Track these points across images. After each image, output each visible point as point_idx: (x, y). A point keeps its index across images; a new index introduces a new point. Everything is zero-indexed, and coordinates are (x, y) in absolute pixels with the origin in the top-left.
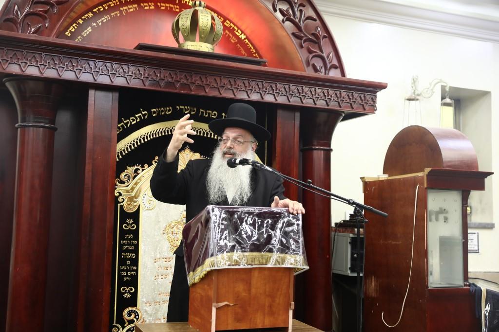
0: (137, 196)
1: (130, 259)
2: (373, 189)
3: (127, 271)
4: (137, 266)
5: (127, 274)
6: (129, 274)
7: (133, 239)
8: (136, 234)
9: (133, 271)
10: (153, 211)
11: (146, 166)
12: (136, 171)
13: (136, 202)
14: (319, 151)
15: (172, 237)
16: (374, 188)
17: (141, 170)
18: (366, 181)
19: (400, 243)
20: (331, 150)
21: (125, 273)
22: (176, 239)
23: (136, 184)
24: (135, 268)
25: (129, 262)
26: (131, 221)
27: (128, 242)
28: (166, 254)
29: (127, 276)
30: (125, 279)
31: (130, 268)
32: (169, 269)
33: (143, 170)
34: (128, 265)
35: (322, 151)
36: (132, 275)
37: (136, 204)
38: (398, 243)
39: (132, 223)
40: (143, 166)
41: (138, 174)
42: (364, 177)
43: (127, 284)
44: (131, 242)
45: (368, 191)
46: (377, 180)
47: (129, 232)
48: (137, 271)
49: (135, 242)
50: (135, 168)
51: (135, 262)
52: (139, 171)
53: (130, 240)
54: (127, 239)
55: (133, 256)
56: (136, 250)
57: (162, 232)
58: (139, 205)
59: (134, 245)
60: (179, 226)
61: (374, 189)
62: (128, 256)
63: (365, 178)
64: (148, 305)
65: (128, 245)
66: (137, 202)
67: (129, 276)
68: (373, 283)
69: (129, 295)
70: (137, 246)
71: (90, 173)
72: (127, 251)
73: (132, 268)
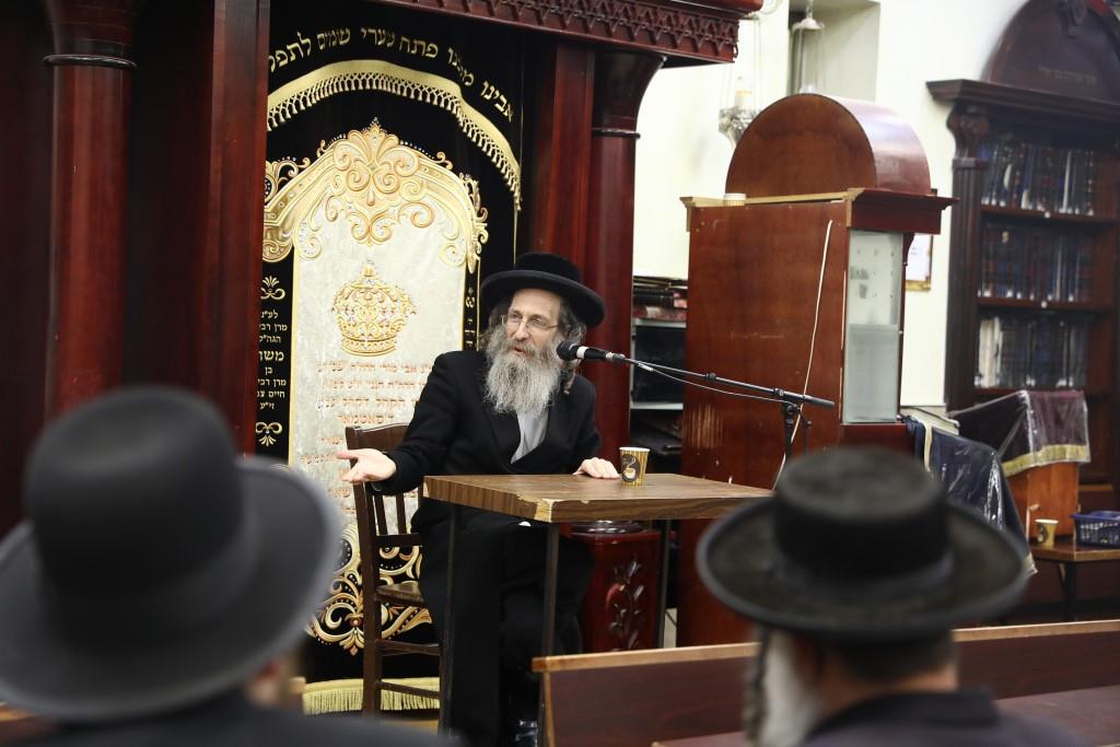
0: (287, 226)
1: (272, 363)
2: (714, 225)
3: (267, 388)
4: (288, 378)
5: (266, 394)
6: (271, 394)
7: (279, 321)
8: (285, 309)
9: (279, 388)
10: (317, 260)
11: (307, 161)
12: (285, 171)
13: (284, 239)
14: (615, 139)
15: (346, 318)
16: (716, 221)
17: (296, 170)
18: (698, 205)
19: (781, 336)
20: (638, 136)
21: (263, 393)
22: (352, 322)
23: (285, 200)
24: (282, 382)
25: (269, 370)
26: (274, 281)
27: (267, 328)
28: (335, 355)
29: (266, 399)
30: (263, 405)
31: (272, 383)
32: (338, 386)
33: (301, 170)
34: (269, 376)
35: (621, 139)
36: (277, 397)
37: (286, 244)
38: (775, 337)
39: (277, 286)
40: (300, 162)
41: (290, 179)
42: (691, 198)
43: (268, 416)
44: (273, 327)
45: (700, 226)
46: (722, 205)
47: (270, 304)
48: (287, 389)
49: (283, 327)
50: (283, 164)
51: (284, 369)
52: (291, 173)
53: (272, 321)
54: (266, 320)
55: (280, 356)
56: (285, 345)
57: (330, 307)
58: (293, 248)
59: (280, 333)
60: (358, 294)
61: (718, 225)
62: (268, 355)
63: (694, 200)
64: (306, 461)
65: (267, 332)
66: (289, 240)
67: (270, 400)
68: (708, 421)
69: (271, 441)
70: (287, 336)
71: (220, 175)
72: (267, 346)
73: (277, 383)
